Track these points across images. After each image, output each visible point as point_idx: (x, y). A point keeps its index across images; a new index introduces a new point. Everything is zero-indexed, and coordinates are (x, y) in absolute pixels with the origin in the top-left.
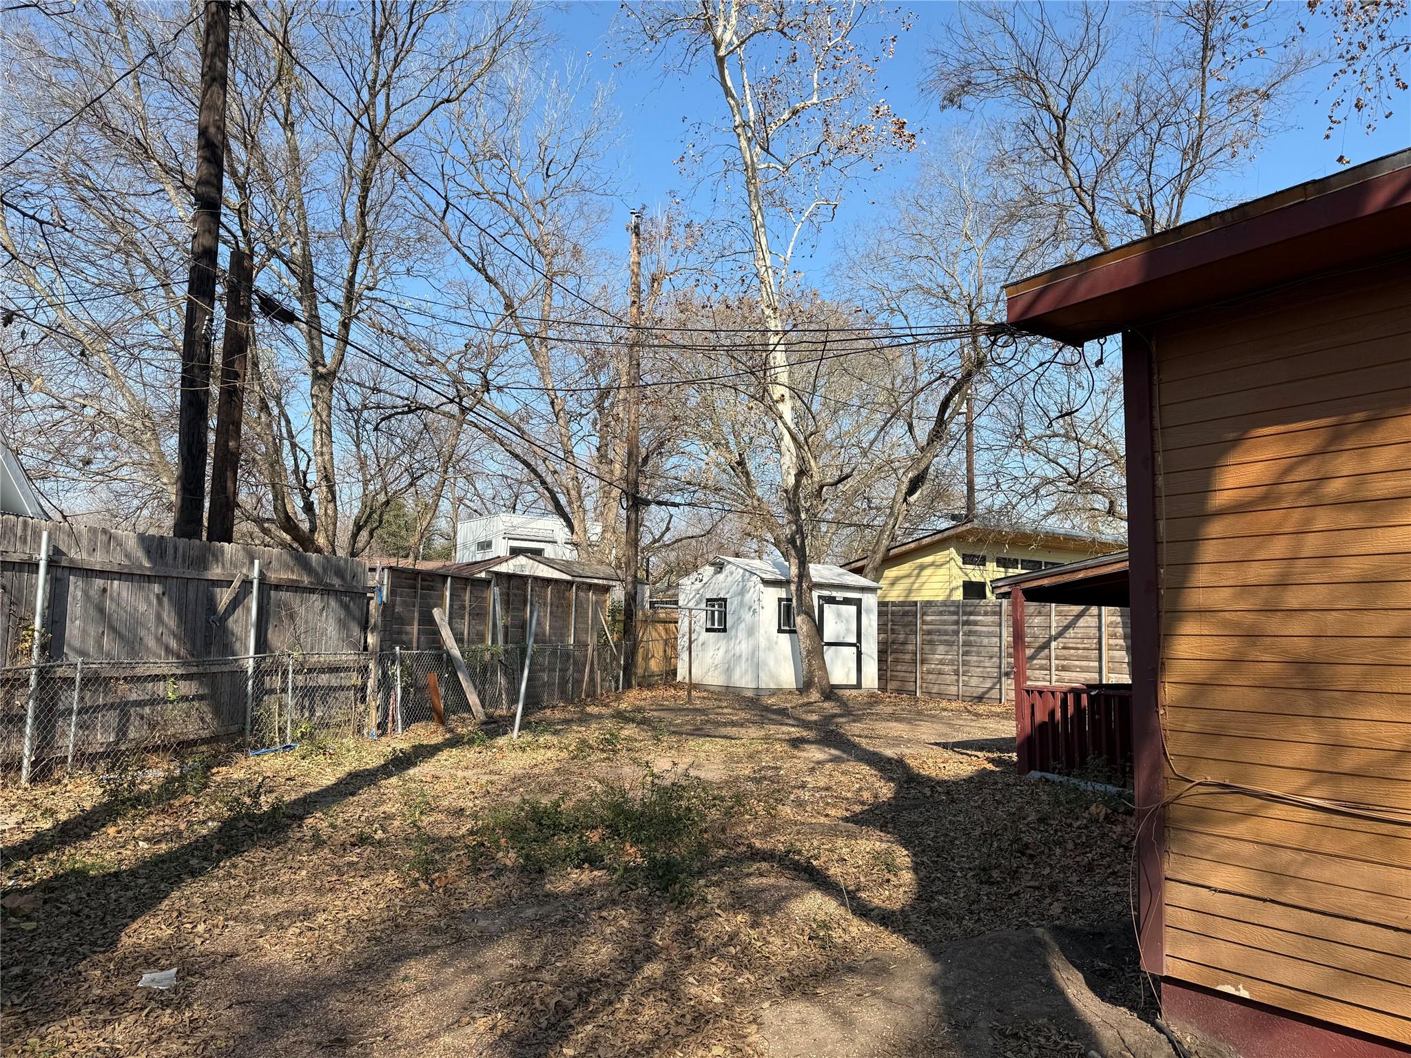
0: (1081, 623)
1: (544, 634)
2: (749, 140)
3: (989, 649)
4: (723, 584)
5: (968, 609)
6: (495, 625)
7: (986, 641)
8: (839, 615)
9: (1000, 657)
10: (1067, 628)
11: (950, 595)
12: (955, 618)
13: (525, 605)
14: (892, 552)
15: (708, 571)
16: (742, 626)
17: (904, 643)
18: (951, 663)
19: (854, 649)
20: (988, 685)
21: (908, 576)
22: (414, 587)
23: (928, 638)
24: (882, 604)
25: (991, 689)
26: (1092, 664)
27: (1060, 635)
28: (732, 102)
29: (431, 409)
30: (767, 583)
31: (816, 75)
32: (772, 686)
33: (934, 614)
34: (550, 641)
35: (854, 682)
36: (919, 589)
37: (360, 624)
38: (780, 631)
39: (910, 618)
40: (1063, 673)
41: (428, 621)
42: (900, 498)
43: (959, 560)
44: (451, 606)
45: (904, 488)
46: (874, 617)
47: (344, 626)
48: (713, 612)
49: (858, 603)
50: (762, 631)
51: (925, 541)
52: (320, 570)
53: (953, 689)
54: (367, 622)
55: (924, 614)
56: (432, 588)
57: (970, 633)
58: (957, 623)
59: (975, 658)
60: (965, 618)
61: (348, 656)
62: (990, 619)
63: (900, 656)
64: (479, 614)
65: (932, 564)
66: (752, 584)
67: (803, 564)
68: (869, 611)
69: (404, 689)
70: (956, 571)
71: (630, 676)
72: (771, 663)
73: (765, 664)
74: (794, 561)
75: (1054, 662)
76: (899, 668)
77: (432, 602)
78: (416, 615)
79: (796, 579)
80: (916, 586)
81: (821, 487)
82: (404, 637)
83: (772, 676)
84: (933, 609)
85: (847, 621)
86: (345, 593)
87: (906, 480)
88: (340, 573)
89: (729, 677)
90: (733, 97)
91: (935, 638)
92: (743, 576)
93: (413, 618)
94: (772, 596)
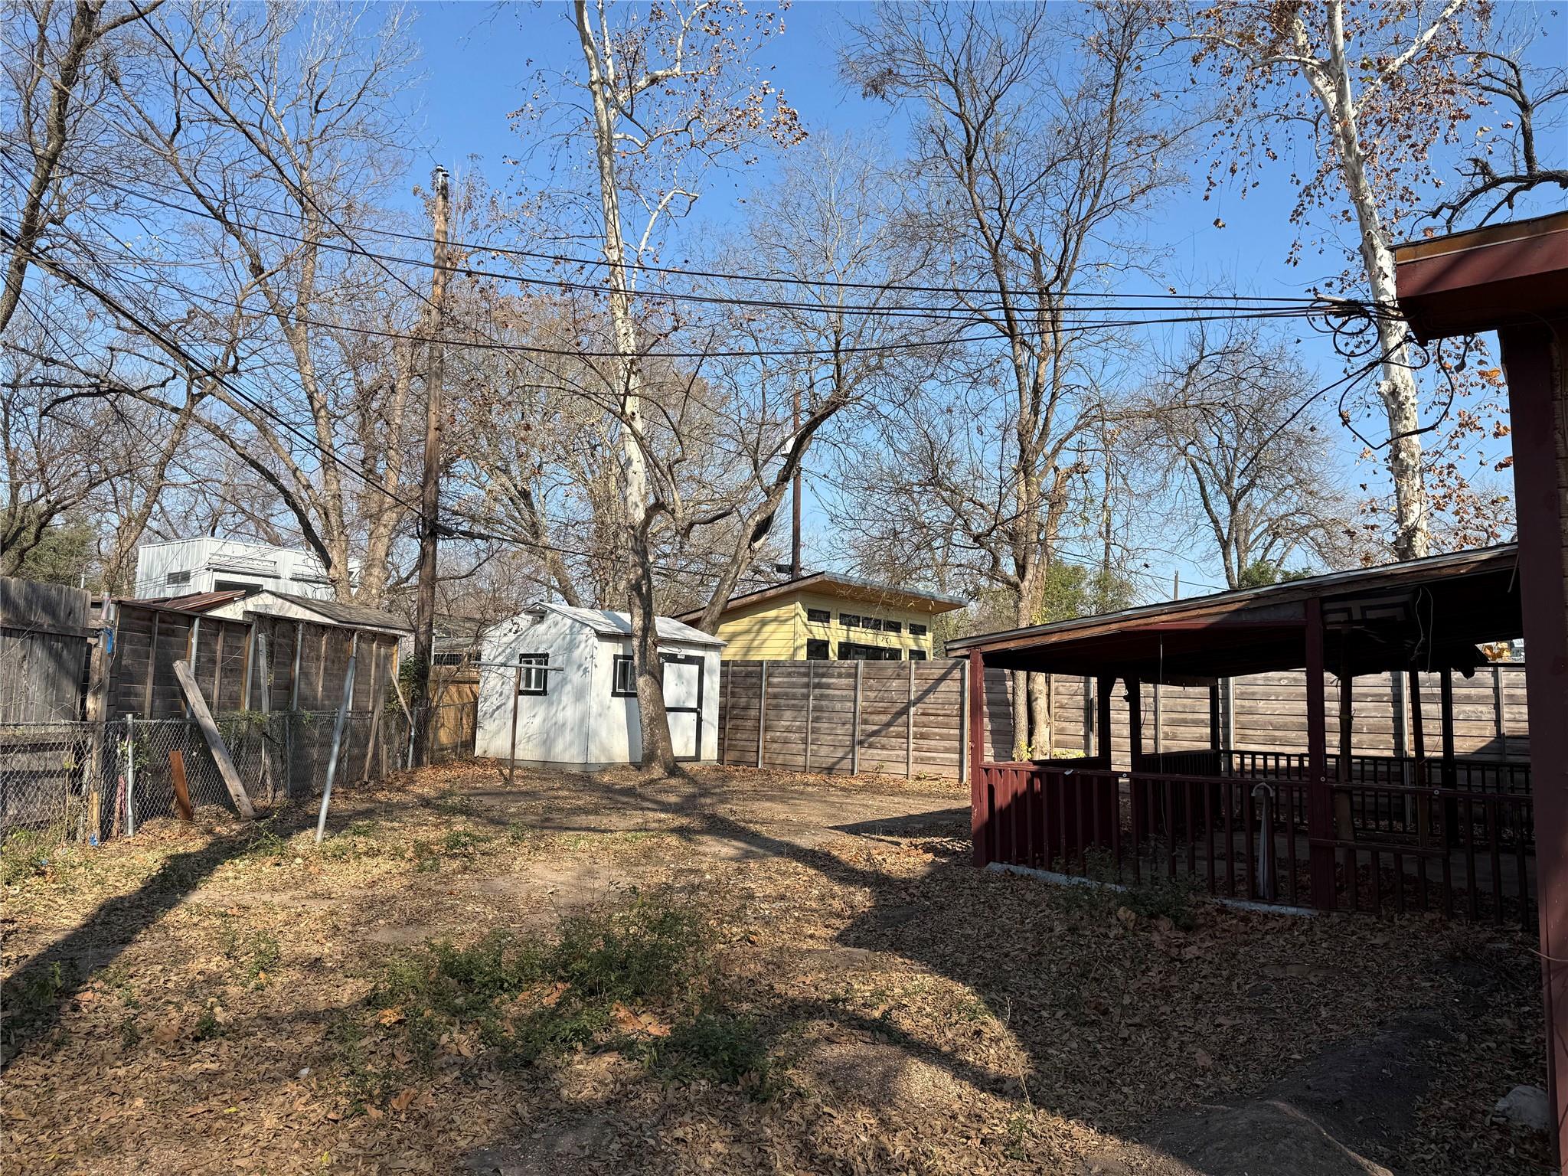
0: (943, 687)
1: (315, 698)
2: (606, 101)
3: (843, 715)
4: (543, 636)
5: (821, 671)
6: (256, 685)
7: (838, 706)
8: (680, 676)
9: (854, 724)
10: (927, 692)
11: (794, 654)
12: (805, 680)
13: (294, 658)
14: (731, 605)
15: (524, 620)
16: (568, 688)
17: (746, 708)
18: (799, 730)
19: (694, 715)
20: (840, 754)
21: (748, 632)
22: (149, 630)
23: (774, 702)
24: (724, 664)
25: (842, 758)
26: (952, 732)
27: (919, 700)
28: (590, 52)
29: (132, 393)
30: (602, 636)
31: (680, 41)
32: (603, 760)
33: (782, 675)
34: (323, 707)
35: (692, 753)
36: (759, 647)
37: (75, 681)
38: (615, 694)
39: (754, 680)
40: (921, 742)
41: (166, 679)
42: (745, 543)
43: (805, 615)
44: (198, 658)
45: (750, 532)
46: (717, 679)
47: (53, 685)
48: (529, 670)
49: (700, 662)
50: (594, 694)
51: (769, 594)
52: (22, 603)
53: (800, 760)
54: (87, 678)
55: (770, 675)
56: (172, 633)
57: (822, 697)
58: (807, 685)
59: (826, 725)
60: (816, 680)
61: (58, 728)
62: (844, 681)
63: (739, 722)
64: (233, 671)
65: (775, 619)
66: (584, 637)
67: (648, 616)
68: (711, 672)
69: (137, 773)
70: (801, 628)
71: (422, 750)
72: (604, 733)
73: (596, 733)
74: (638, 612)
75: (912, 729)
76: (739, 736)
77: (172, 652)
78: (151, 670)
79: (640, 633)
80: (756, 643)
81: (691, 525)
82: (133, 700)
83: (604, 749)
84: (780, 670)
85: (689, 683)
86: (57, 637)
87: (752, 523)
88: (50, 608)
89: (549, 751)
90: (591, 46)
91: (782, 702)
92: (572, 627)
93: (146, 673)
94: (607, 653)
